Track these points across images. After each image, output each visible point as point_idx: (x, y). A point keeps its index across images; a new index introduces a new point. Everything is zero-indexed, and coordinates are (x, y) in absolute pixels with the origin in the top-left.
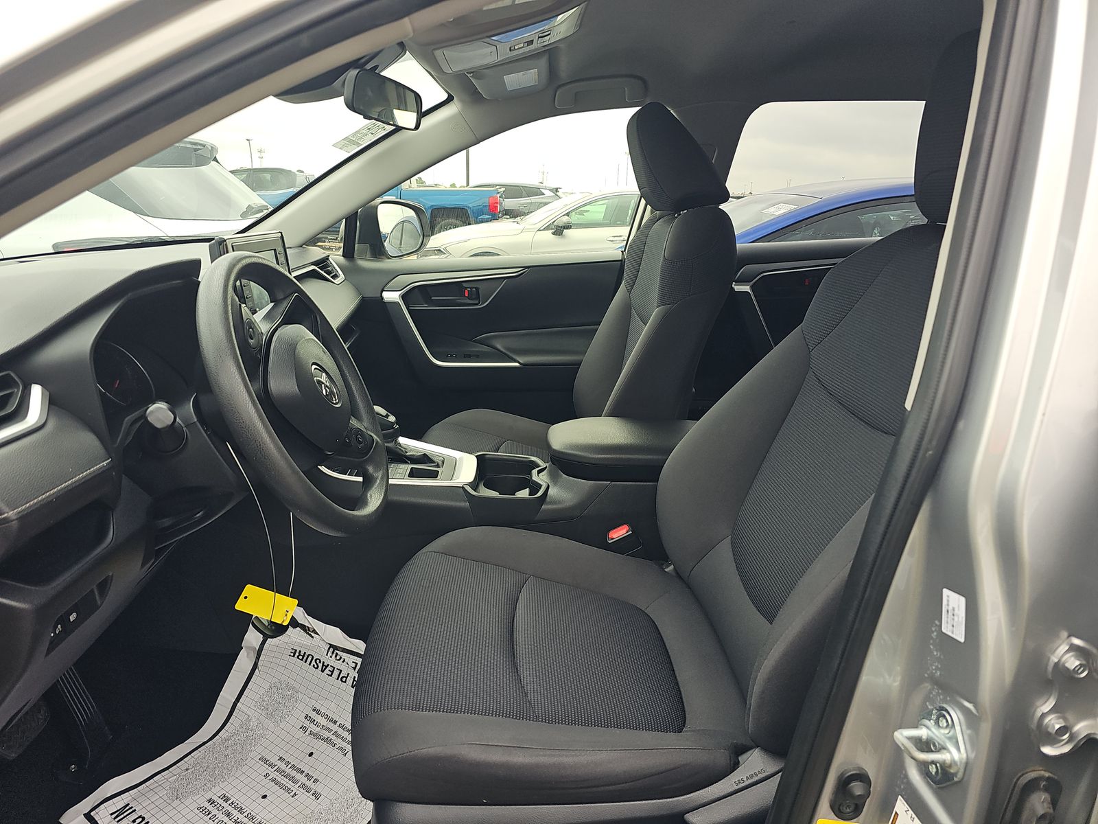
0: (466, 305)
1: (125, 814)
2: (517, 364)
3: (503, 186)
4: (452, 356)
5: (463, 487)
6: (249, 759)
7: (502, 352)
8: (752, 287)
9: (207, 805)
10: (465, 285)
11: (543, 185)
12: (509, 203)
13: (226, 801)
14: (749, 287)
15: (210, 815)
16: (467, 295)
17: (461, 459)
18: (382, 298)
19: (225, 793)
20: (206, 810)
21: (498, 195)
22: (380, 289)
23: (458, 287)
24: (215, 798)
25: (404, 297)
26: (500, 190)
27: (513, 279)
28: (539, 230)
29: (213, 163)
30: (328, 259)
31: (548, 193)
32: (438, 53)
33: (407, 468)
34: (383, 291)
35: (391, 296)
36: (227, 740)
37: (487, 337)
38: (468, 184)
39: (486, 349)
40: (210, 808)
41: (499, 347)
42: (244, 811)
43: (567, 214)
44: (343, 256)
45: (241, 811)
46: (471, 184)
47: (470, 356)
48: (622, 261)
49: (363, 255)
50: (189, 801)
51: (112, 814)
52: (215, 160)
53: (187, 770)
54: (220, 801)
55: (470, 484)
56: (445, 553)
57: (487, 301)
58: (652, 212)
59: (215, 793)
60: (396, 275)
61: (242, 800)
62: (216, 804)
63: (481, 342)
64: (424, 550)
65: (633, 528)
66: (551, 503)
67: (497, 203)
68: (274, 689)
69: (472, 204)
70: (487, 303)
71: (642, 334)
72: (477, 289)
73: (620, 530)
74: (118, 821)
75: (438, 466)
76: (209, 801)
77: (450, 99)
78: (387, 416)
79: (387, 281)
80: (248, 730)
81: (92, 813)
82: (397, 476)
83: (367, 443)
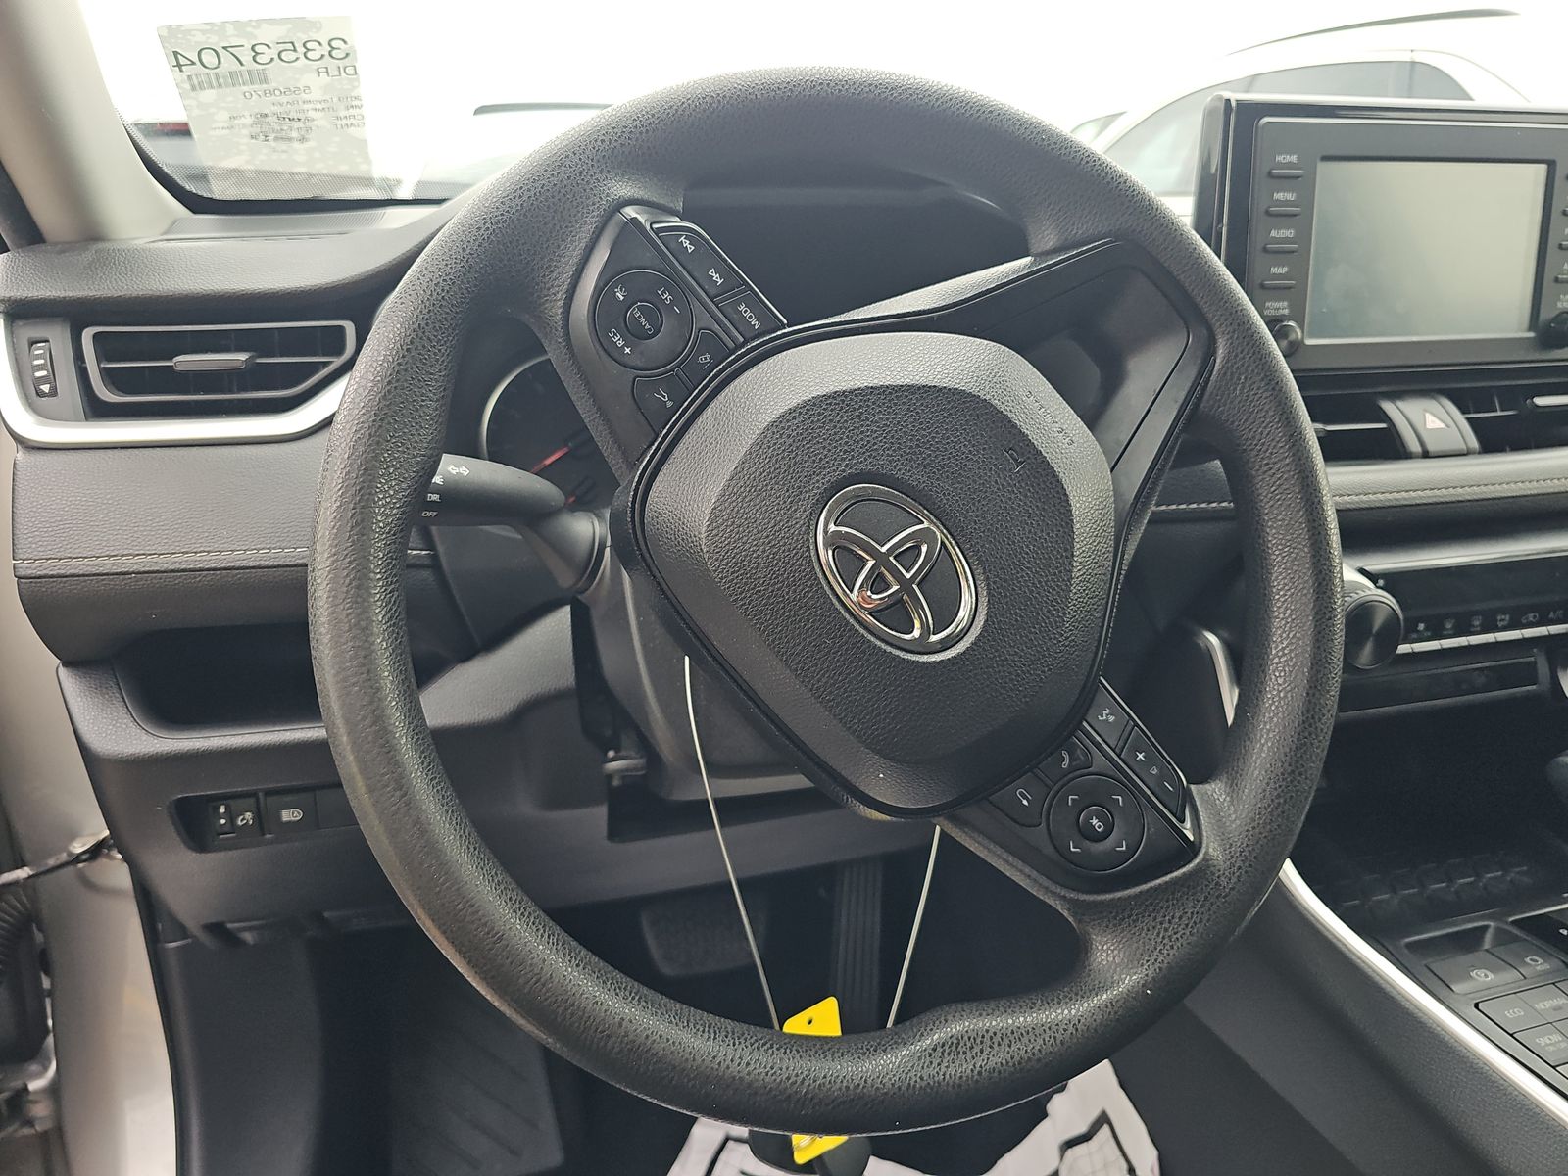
81: (731, 1143)
82: (1543, 1041)
83: (1132, 851)
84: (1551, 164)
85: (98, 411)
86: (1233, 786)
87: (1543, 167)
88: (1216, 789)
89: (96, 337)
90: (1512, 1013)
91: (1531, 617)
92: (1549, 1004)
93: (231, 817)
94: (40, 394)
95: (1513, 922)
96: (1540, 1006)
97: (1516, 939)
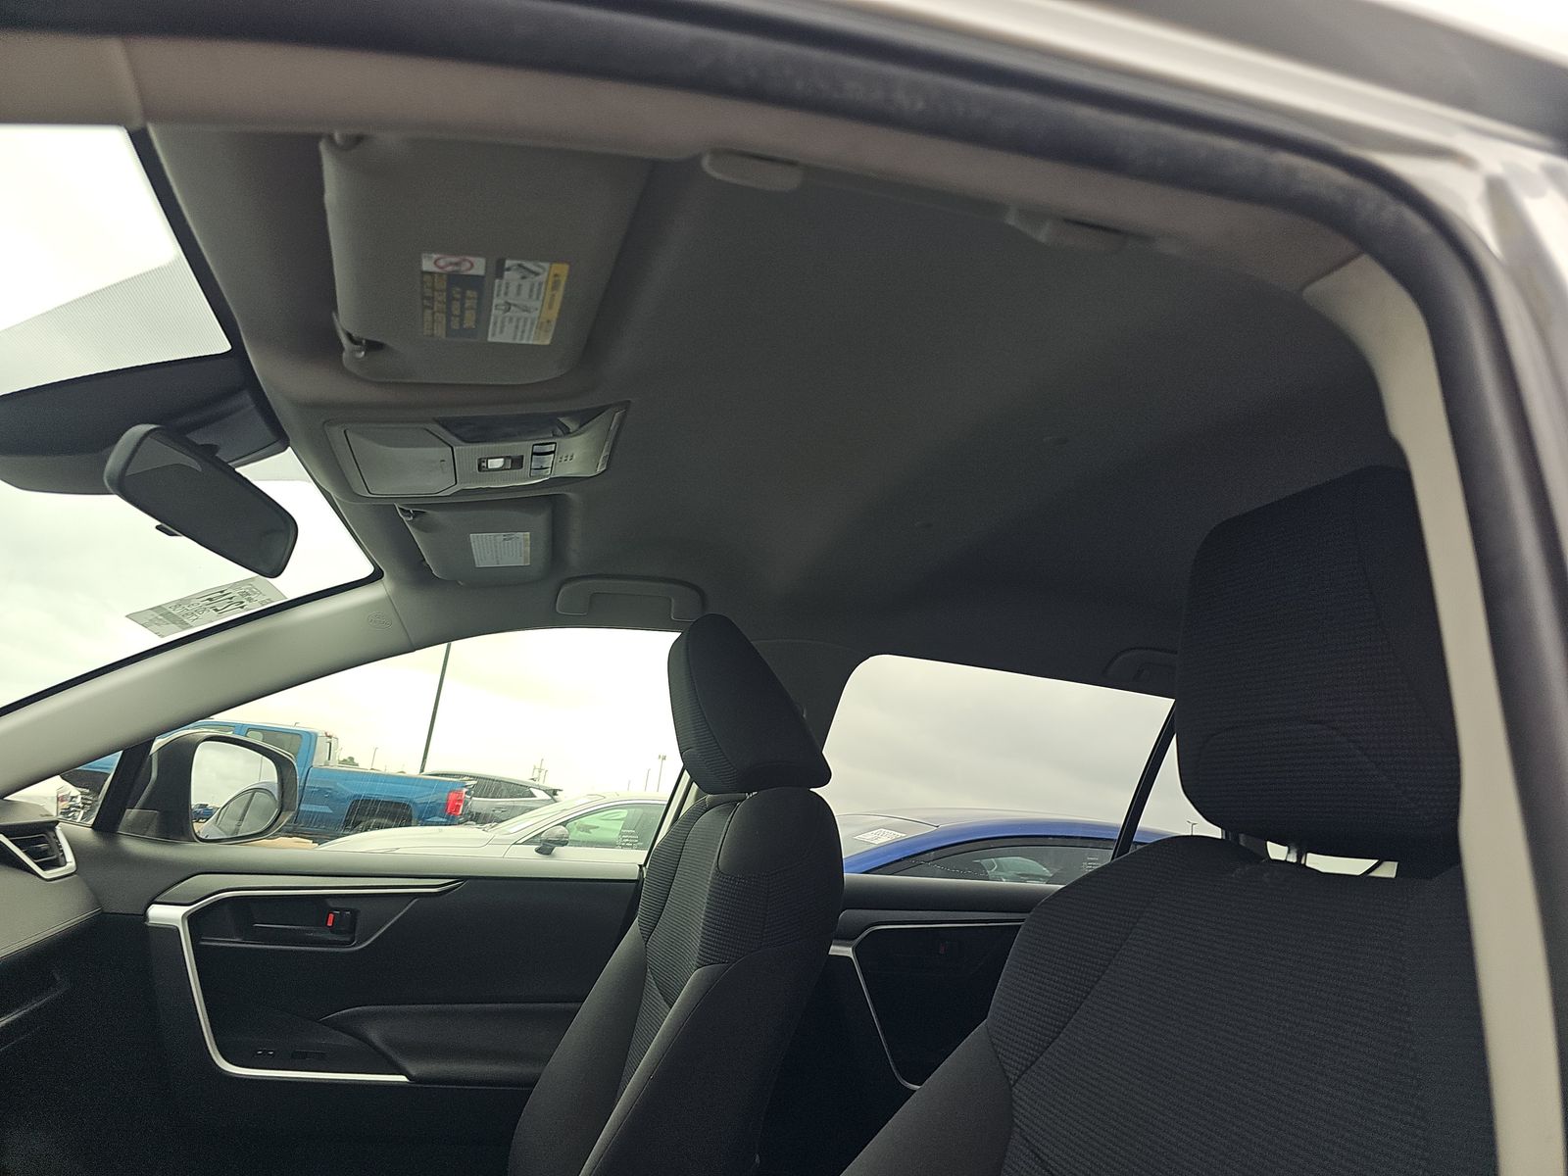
0: (322, 943)
2: (403, 1078)
3: (474, 777)
4: (265, 1052)
7: (376, 1048)
8: (856, 951)
10: (331, 903)
11: (537, 783)
12: (479, 804)
14: (851, 949)
16: (330, 924)
18: (145, 916)
21: (465, 790)
22: (148, 901)
23: (315, 906)
25: (192, 919)
26: (468, 783)
27: (430, 899)
28: (515, 844)
30: (53, 829)
31: (540, 795)
32: (336, 433)
34: (153, 902)
35: (163, 914)
37: (359, 1015)
38: (422, 771)
39: (345, 1040)
41: (374, 1035)
43: (564, 824)
44: (93, 827)
46: (427, 770)
47: (304, 1055)
48: (638, 883)
49: (138, 830)
57: (367, 940)
58: (697, 797)
60: (194, 872)
63: (338, 1026)
67: (460, 801)
69: (420, 797)
70: (369, 942)
71: (665, 1021)
72: (354, 913)
77: (376, 576)
79: (168, 885)
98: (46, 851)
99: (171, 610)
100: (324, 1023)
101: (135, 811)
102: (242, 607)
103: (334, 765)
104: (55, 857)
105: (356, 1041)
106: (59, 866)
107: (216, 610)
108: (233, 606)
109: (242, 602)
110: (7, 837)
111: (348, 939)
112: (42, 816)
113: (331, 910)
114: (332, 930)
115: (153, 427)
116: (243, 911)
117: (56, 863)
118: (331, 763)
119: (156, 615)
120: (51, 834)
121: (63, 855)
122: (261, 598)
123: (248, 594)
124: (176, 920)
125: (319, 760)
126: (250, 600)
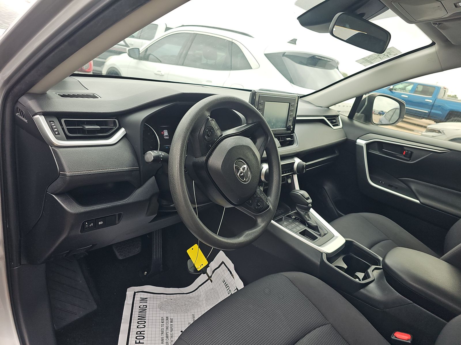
0: (401, 159)
1: (144, 301)
2: (418, 201)
4: (382, 182)
5: (322, 253)
6: (190, 312)
7: (413, 191)
9: (165, 318)
10: (405, 148)
13: (171, 322)
15: (162, 323)
16: (404, 154)
17: (337, 237)
18: (356, 142)
19: (173, 318)
20: (163, 320)
22: (357, 138)
23: (400, 148)
24: (169, 318)
25: (367, 145)
27: (437, 154)
29: (336, 69)
30: (338, 117)
32: (396, 4)
33: (302, 228)
34: (358, 138)
35: (361, 142)
36: (191, 298)
39: (403, 185)
40: (165, 320)
41: (413, 188)
42: (172, 331)
44: (348, 117)
45: (172, 330)
47: (392, 186)
49: (358, 119)
50: (162, 312)
51: (141, 298)
52: (337, 68)
53: (171, 299)
54: (169, 321)
55: (327, 254)
56: (292, 282)
59: (171, 316)
60: (369, 133)
61: (176, 326)
62: (168, 320)
63: (402, 181)
64: (282, 273)
65: (413, 340)
66: (368, 291)
68: (213, 291)
70: (415, 162)
72: (412, 153)
73: (405, 335)
74: (140, 302)
75: (320, 235)
76: (167, 317)
77: (433, 44)
78: (308, 199)
79: (363, 134)
80: (198, 300)
81: (136, 293)
82: (294, 230)
83: (263, 207)
84: (290, 103)
85: (69, 138)
86: (271, 196)
87: (289, 104)
88: (269, 198)
89: (65, 121)
90: (290, 227)
91: (287, 172)
92: (293, 225)
93: (89, 224)
94: (56, 134)
95: (286, 216)
96: (293, 226)
97: (287, 218)
98: (335, 122)
99: (367, 59)
100: (399, 179)
101: (359, 114)
102: (388, 57)
103: (446, 98)
104: (337, 124)
105: (407, 187)
106: (338, 126)
107: (380, 58)
108: (385, 57)
109: (388, 55)
110: (326, 118)
111: (409, 159)
112: (335, 113)
113: (405, 150)
114: (404, 156)
115: (342, 13)
116: (381, 145)
117: (337, 125)
118: (444, 97)
119: (363, 60)
120: (337, 118)
121: (340, 123)
122: (393, 54)
123: (389, 53)
124: (363, 144)
125: (440, 96)
126: (390, 54)
